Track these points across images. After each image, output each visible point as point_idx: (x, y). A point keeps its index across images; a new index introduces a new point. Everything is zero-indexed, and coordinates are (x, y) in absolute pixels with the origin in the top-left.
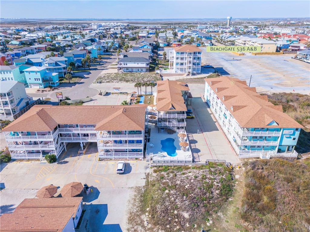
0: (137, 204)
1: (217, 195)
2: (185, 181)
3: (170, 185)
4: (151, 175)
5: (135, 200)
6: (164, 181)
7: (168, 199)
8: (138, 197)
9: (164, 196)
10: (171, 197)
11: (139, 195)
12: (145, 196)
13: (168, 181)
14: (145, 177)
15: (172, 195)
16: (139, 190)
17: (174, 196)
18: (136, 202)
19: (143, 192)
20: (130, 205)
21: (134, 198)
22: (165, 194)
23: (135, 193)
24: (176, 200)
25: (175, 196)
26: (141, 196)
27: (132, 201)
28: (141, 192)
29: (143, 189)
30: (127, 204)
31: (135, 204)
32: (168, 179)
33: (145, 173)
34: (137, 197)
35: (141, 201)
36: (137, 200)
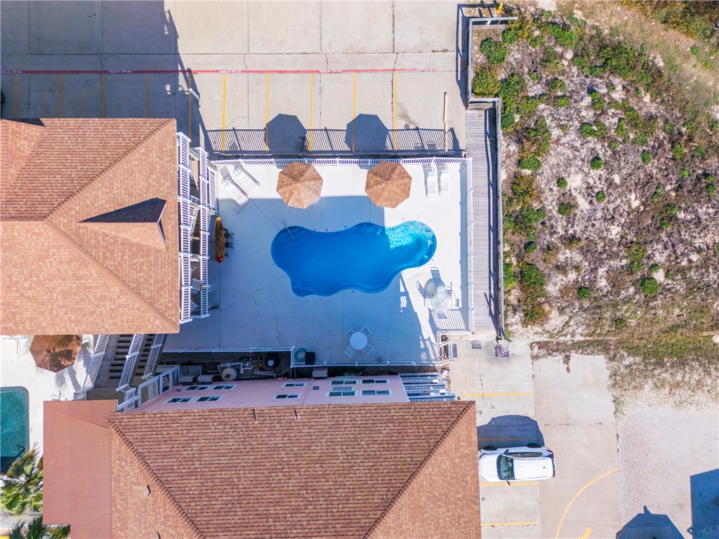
0: (696, 377)
1: (657, 103)
2: (611, 207)
3: (624, 262)
4: (551, 336)
5: (677, 385)
6: (603, 283)
7: (692, 274)
8: (664, 375)
9: (681, 287)
10: (684, 263)
11: (656, 372)
12: (656, 353)
13: (606, 269)
14: (560, 357)
15: (677, 258)
16: (630, 373)
17: (679, 252)
18: (687, 379)
19: (638, 359)
20: (696, 398)
21: (668, 389)
22: (670, 282)
23: (646, 386)
24: (697, 245)
25: (680, 249)
26: (660, 364)
27: (684, 393)
28: (642, 367)
29: (627, 362)
30: (693, 408)
31: (693, 381)
32: (594, 270)
33: (535, 357)
34: (664, 379)
35: (683, 363)
36: (679, 378)
